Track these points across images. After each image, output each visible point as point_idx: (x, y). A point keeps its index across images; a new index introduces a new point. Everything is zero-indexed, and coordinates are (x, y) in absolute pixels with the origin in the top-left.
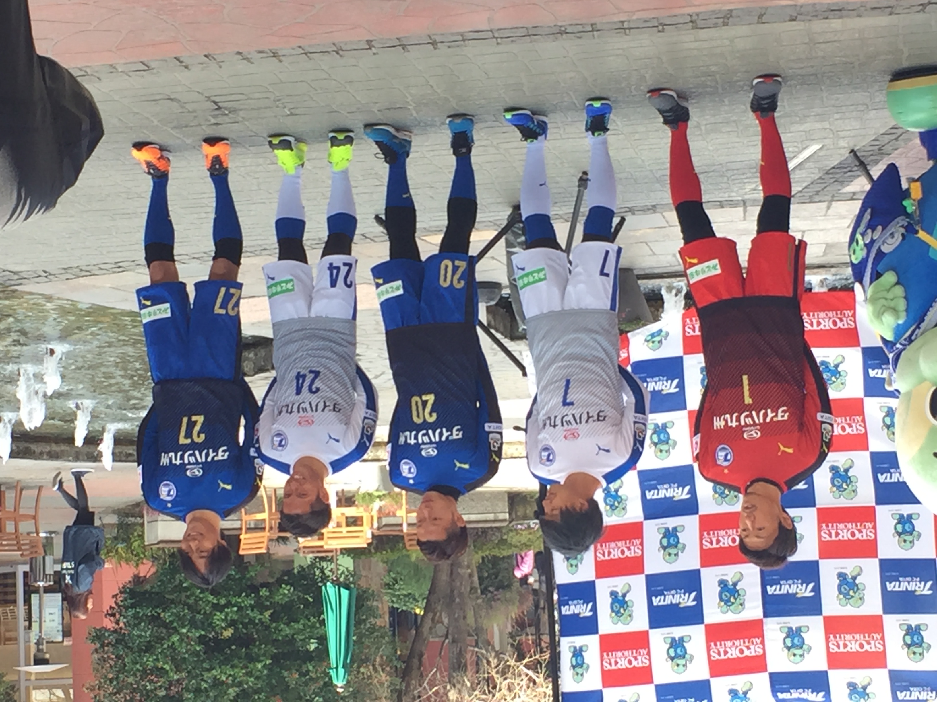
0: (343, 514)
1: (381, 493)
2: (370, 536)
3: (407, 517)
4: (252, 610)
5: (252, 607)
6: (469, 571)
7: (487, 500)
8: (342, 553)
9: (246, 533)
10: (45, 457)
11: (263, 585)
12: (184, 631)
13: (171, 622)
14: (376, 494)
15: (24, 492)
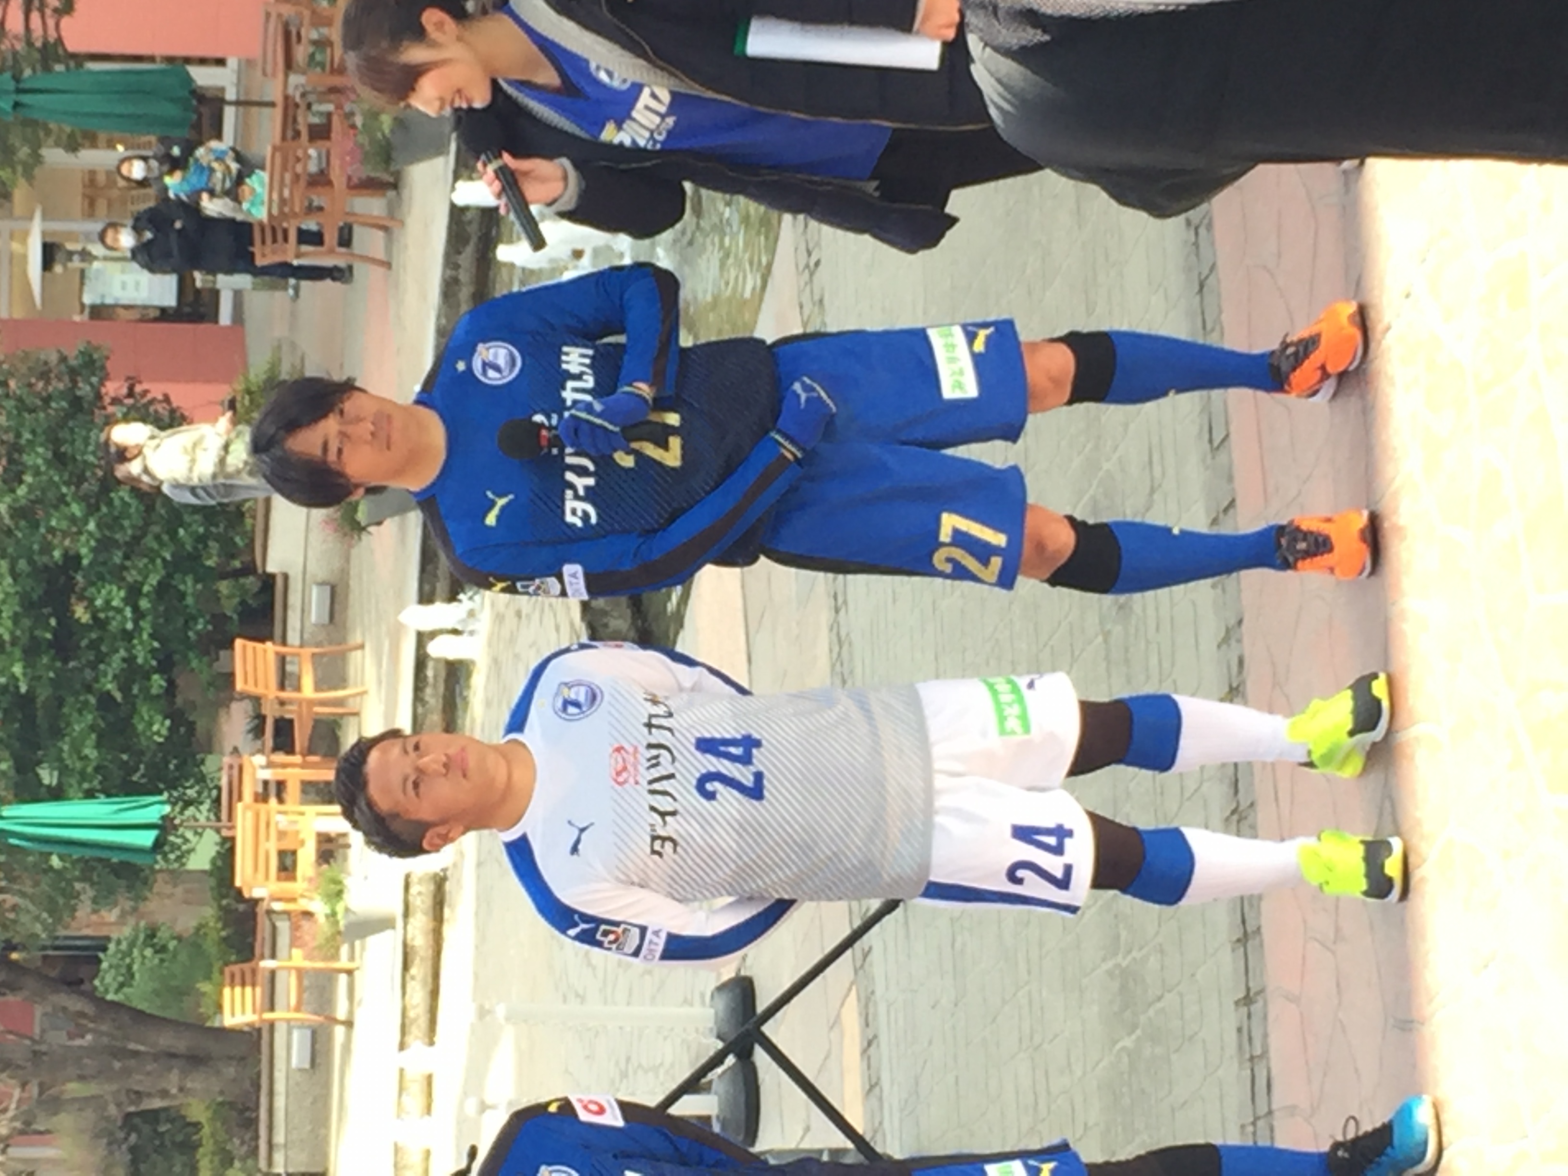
0: (302, 843)
1: (340, 916)
2: (257, 893)
3: (289, 969)
4: (124, 660)
5: (130, 660)
6: (174, 1091)
7: (312, 1131)
8: (225, 840)
9: (277, 654)
10: (449, 272)
11: (171, 683)
12: (92, 526)
13: (110, 503)
14: (340, 908)
15: (381, 234)
